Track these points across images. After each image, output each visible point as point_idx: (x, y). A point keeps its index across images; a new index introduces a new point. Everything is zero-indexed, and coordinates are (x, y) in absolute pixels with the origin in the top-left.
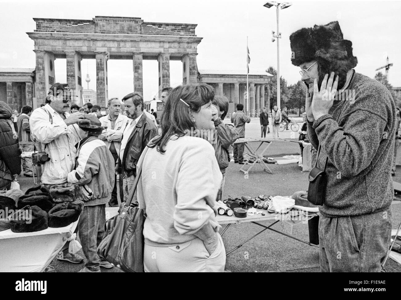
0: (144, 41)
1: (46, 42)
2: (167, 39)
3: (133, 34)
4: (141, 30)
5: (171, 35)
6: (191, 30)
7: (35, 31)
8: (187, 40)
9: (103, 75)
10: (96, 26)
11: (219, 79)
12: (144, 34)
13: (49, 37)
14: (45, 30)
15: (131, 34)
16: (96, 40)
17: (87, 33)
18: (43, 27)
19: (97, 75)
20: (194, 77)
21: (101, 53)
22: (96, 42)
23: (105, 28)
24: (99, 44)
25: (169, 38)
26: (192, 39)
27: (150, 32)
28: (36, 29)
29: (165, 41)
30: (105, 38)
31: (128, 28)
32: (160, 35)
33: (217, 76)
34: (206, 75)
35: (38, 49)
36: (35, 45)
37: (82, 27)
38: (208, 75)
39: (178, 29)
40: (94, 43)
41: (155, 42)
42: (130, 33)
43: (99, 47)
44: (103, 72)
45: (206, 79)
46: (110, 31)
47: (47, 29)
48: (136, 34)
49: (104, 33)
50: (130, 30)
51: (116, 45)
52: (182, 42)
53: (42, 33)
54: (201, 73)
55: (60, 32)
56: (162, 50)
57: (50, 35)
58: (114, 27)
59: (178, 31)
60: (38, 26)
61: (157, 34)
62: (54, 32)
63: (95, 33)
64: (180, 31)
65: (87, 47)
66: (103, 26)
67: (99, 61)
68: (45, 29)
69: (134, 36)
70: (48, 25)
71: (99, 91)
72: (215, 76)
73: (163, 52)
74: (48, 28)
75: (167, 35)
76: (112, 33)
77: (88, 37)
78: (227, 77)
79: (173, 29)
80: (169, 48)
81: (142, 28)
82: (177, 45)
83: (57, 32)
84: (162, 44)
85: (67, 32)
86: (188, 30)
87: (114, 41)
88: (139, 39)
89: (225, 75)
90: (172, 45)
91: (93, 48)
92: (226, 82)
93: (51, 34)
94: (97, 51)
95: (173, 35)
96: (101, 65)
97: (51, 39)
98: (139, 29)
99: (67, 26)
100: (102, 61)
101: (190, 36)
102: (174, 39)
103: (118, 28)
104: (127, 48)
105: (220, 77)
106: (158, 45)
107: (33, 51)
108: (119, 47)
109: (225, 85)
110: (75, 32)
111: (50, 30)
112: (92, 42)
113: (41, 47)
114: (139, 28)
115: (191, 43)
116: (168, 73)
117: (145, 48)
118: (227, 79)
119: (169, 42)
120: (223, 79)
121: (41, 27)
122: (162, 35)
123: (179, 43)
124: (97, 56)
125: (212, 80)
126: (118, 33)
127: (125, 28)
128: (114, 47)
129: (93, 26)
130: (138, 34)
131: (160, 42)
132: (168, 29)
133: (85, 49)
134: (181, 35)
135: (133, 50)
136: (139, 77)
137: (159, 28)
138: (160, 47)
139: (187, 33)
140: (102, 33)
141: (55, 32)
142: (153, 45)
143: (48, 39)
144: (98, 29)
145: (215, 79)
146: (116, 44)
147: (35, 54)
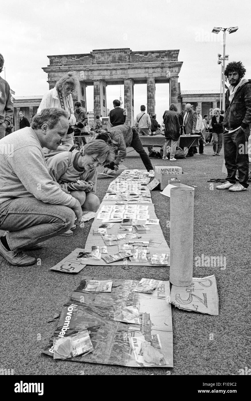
0: (132, 68)
1: (56, 74)
2: (151, 65)
3: (123, 63)
4: (129, 59)
5: (155, 61)
6: (174, 55)
7: (48, 66)
8: (169, 65)
9: (99, 98)
10: (93, 58)
11: (198, 98)
12: (132, 62)
13: (58, 70)
14: (55, 65)
15: (122, 63)
16: (93, 70)
17: (87, 64)
18: (54, 62)
19: (94, 99)
20: (174, 97)
21: (97, 80)
22: (93, 71)
23: (100, 59)
24: (96, 73)
25: (153, 65)
26: (173, 64)
27: (137, 60)
28: (49, 65)
29: (149, 67)
30: (100, 68)
31: (119, 58)
32: (146, 62)
33: (192, 96)
34: (186, 95)
35: (51, 80)
36: (48, 77)
37: (82, 60)
38: (188, 95)
39: (162, 56)
40: (92, 72)
41: (141, 68)
42: (120, 62)
43: (96, 76)
44: (99, 96)
45: (186, 98)
46: (104, 62)
47: (57, 64)
48: (125, 62)
49: (100, 64)
50: (121, 59)
51: (109, 74)
52: (165, 67)
53: (53, 68)
54: (182, 93)
55: (67, 65)
56: (147, 75)
57: (58, 69)
58: (108, 58)
59: (162, 58)
60: (51, 62)
61: (143, 62)
62: (62, 65)
63: (93, 64)
64: (164, 58)
65: (87, 76)
66: (99, 58)
67: (96, 87)
68: (56, 64)
69: (124, 65)
70: (58, 60)
71: (95, 112)
72: (194, 96)
73: (147, 77)
74: (59, 63)
75: (151, 61)
76: (107, 63)
77: (86, 68)
78: (205, 96)
79: (157, 56)
80: (153, 73)
81: (131, 57)
82: (160, 70)
83: (64, 65)
84: (147, 70)
85: (71, 65)
86: (171, 56)
87: (107, 70)
88: (128, 66)
89: (203, 94)
90: (156, 70)
91: (91, 76)
92: (205, 101)
93: (59, 67)
94: (94, 79)
95: (157, 61)
96: (97, 90)
97: (60, 71)
98: (128, 59)
99: (72, 60)
100: (98, 87)
101: (172, 61)
102: (157, 65)
103: (111, 58)
104: (118, 75)
105: (199, 97)
106: (144, 70)
107: (47, 81)
108: (111, 75)
109: (203, 103)
110: (77, 65)
111: (59, 65)
112: (90, 72)
113: (52, 78)
114: (127, 57)
115: (173, 67)
116: (152, 95)
117: (133, 74)
118: (206, 98)
119: (153, 68)
120: (201, 98)
121: (53, 62)
122: (147, 62)
123: (162, 68)
124: (95, 83)
125: (195, 100)
126: (110, 63)
127: (117, 58)
128: (107, 75)
129: (92, 59)
130: (127, 62)
131: (146, 68)
132: (153, 56)
134: (164, 61)
135: (123, 76)
136: (128, 99)
137: (145, 56)
138: (146, 72)
139: (170, 58)
140: (98, 64)
141: (63, 66)
142: (140, 71)
143: (58, 72)
144: (95, 61)
145: (194, 98)
146: (109, 72)
147: (49, 84)
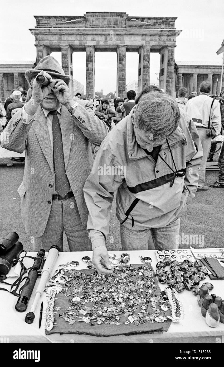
0: (128, 35)
1: (45, 37)
2: (149, 32)
3: (119, 28)
4: (126, 24)
5: (153, 28)
6: (171, 23)
7: (35, 27)
8: (167, 33)
9: (92, 66)
10: (86, 22)
11: (194, 70)
12: (128, 28)
13: (47, 32)
14: (44, 27)
15: (117, 28)
16: (87, 34)
17: (79, 28)
18: (43, 24)
19: (87, 66)
20: (171, 68)
21: (91, 46)
22: (86, 36)
23: (94, 23)
24: (89, 38)
25: (151, 32)
26: (172, 32)
27: (134, 26)
28: (36, 26)
29: (147, 34)
30: (95, 32)
31: (114, 23)
32: (143, 28)
33: (193, 67)
34: (183, 66)
35: (39, 43)
36: (36, 40)
37: (74, 23)
38: (185, 66)
39: (159, 23)
40: (85, 37)
41: (138, 35)
42: (116, 27)
43: (89, 42)
44: (92, 63)
45: (183, 69)
46: (98, 26)
47: (45, 25)
48: (121, 28)
49: (94, 28)
50: (116, 24)
51: (104, 39)
52: (163, 35)
53: (42, 30)
54: (178, 64)
55: (57, 27)
56: (144, 43)
57: (48, 31)
58: (102, 22)
59: (159, 25)
60: (38, 23)
61: (140, 28)
62: (51, 27)
63: (86, 28)
64: (161, 25)
65: (79, 41)
66: (93, 22)
67: (89, 53)
68: (43, 25)
69: (120, 30)
70: (46, 22)
71: (88, 80)
72: (191, 67)
73: (144, 44)
74: (46, 25)
75: (149, 28)
76: (101, 28)
77: (79, 32)
78: (202, 68)
79: (154, 23)
80: (150, 40)
81: (127, 22)
82: (158, 38)
83: (54, 27)
84: (144, 37)
85: (62, 27)
86: (168, 23)
87: (102, 35)
88: (124, 33)
89: (200, 66)
90: (153, 38)
91: (84, 42)
92: (200, 73)
93: (49, 30)
94: (87, 44)
95: (155, 28)
96: (91, 57)
97: (49, 34)
98: (124, 23)
99: (62, 22)
100: (92, 54)
101: (170, 29)
102: (155, 32)
103: (106, 22)
104: (113, 42)
105: (196, 68)
106: (140, 38)
107: (35, 45)
108: (106, 41)
109: (199, 75)
110: (69, 28)
111: (48, 26)
112: (83, 36)
113: (40, 42)
114: (124, 22)
115: (171, 36)
116: (148, 64)
117: (129, 41)
118: (202, 70)
119: (151, 35)
120: (198, 70)
121: (40, 24)
122: (144, 28)
123: (160, 36)
124: (88, 49)
125: (188, 71)
126: (105, 28)
127: (112, 23)
128: (101, 41)
129: (84, 22)
130: (123, 28)
131: (143, 35)
132: (149, 23)
133: (77, 43)
134: (162, 28)
135: (119, 43)
136: (123, 67)
137: (142, 22)
138: (143, 40)
139: (167, 26)
140: (92, 28)
141: (53, 28)
142: (136, 38)
143: (46, 34)
144: (88, 24)
145: (190, 69)
146: (103, 38)
147: (36, 48)
